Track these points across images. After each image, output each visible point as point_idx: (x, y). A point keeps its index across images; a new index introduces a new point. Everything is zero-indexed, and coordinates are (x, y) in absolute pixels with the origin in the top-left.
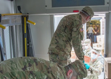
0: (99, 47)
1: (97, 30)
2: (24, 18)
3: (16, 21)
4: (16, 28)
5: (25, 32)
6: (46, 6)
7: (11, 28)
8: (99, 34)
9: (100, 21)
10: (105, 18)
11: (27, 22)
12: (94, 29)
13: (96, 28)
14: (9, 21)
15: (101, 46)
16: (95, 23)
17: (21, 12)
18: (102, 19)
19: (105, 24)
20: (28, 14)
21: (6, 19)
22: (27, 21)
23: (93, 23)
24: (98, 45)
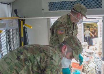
0: (95, 50)
1: (94, 32)
2: (21, 22)
3: (12, 25)
4: (13, 32)
5: (22, 36)
6: (43, 10)
7: (8, 32)
8: (96, 37)
9: (98, 24)
10: (102, 21)
11: (24, 26)
12: (92, 32)
13: (93, 31)
14: (6, 24)
15: (97, 49)
16: (92, 26)
17: (17, 16)
18: (99, 22)
19: (102, 27)
20: (25, 17)
21: (3, 22)
22: (24, 24)
23: (91, 26)
24: (94, 48)
